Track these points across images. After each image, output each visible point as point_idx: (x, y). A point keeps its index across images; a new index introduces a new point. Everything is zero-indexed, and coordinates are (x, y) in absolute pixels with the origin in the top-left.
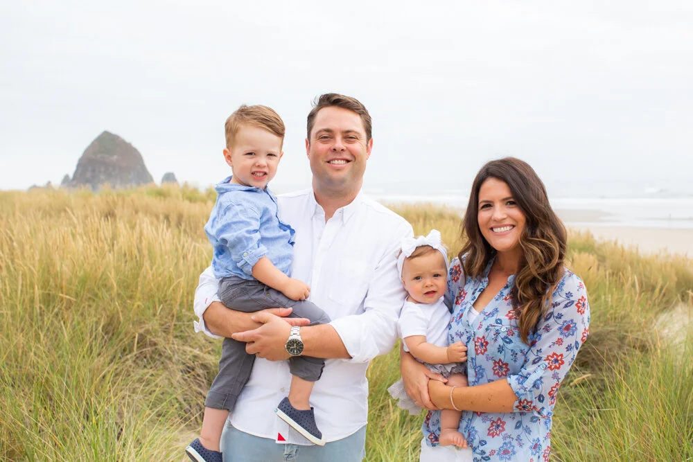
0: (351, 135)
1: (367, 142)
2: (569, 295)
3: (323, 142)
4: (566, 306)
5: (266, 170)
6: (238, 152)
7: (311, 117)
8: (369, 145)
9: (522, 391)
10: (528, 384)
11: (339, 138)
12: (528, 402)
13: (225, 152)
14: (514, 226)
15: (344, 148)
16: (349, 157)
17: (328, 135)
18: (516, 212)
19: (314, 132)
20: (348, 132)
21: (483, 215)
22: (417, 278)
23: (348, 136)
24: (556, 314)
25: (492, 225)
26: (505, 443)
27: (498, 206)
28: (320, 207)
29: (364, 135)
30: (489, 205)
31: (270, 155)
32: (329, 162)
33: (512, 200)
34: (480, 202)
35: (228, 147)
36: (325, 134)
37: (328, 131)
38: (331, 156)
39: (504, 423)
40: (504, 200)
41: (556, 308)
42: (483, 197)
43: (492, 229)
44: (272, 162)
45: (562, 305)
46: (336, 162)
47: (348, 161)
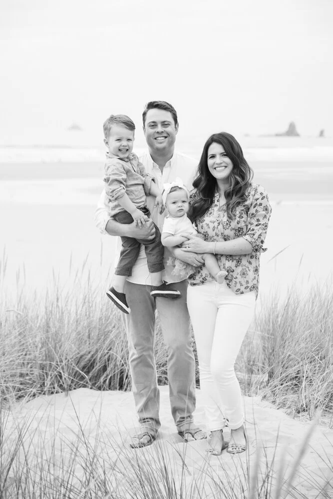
0: (166, 123)
1: (175, 126)
2: (261, 194)
3: (151, 128)
4: (262, 199)
5: (127, 148)
6: (112, 140)
7: (144, 114)
8: (177, 126)
9: (253, 240)
10: (256, 236)
11: (159, 126)
12: (257, 246)
13: (105, 140)
14: (226, 167)
15: (163, 131)
16: (166, 135)
17: (154, 125)
18: (227, 160)
19: (147, 123)
20: (164, 122)
21: (210, 162)
22: (174, 203)
23: (165, 124)
24: (258, 204)
25: (216, 166)
26: (243, 269)
27: (218, 156)
28: (155, 164)
29: (173, 122)
30: (213, 156)
31: (129, 140)
32: (156, 139)
33: (225, 154)
34: (209, 155)
35: (106, 138)
36: (153, 124)
37: (153, 122)
38: (157, 135)
39: (241, 260)
40: (222, 153)
41: (258, 201)
42: (210, 153)
43: (215, 168)
44: (130, 143)
45: (260, 199)
46: (159, 138)
47: (166, 137)
